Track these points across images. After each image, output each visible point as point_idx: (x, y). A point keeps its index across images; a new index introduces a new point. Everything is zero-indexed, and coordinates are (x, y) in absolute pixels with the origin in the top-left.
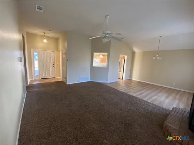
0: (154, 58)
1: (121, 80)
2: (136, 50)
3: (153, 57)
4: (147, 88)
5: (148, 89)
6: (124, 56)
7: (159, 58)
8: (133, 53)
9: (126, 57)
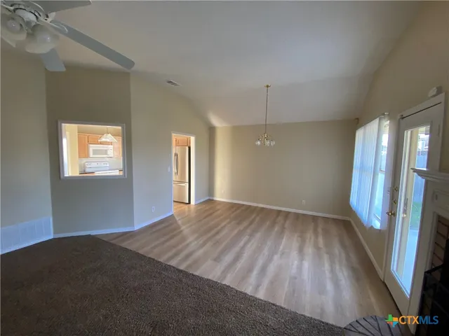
0: (259, 143)
1: (186, 206)
2: (216, 121)
3: (256, 141)
4: (251, 223)
5: (253, 226)
6: (189, 137)
7: (270, 144)
8: (212, 130)
9: (193, 139)
